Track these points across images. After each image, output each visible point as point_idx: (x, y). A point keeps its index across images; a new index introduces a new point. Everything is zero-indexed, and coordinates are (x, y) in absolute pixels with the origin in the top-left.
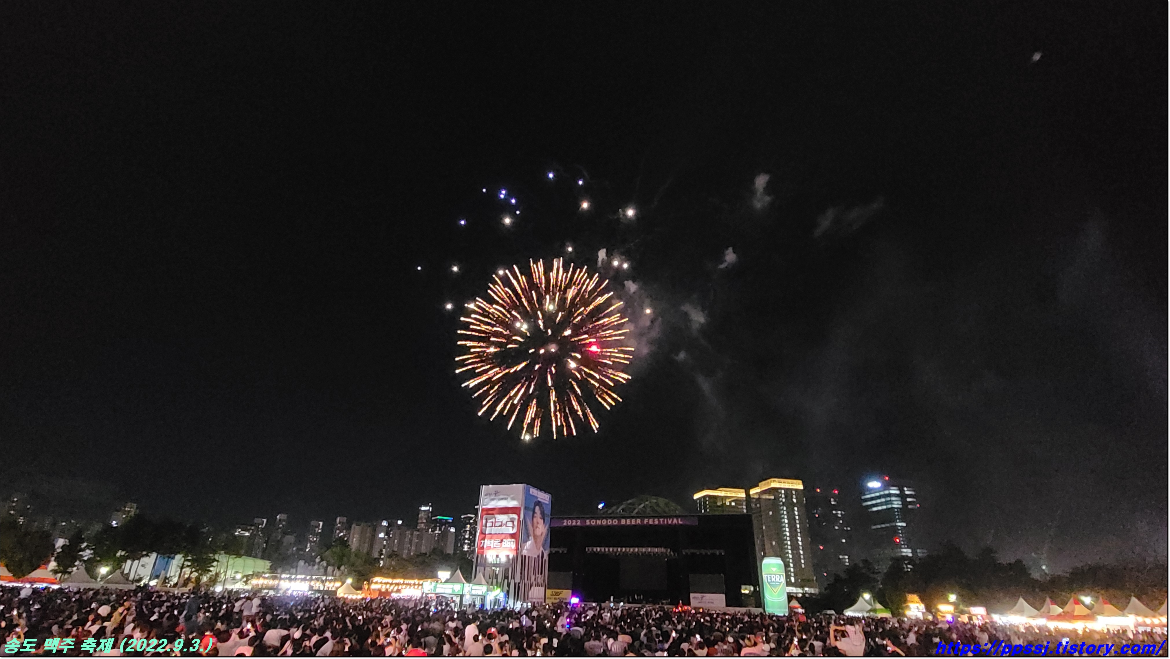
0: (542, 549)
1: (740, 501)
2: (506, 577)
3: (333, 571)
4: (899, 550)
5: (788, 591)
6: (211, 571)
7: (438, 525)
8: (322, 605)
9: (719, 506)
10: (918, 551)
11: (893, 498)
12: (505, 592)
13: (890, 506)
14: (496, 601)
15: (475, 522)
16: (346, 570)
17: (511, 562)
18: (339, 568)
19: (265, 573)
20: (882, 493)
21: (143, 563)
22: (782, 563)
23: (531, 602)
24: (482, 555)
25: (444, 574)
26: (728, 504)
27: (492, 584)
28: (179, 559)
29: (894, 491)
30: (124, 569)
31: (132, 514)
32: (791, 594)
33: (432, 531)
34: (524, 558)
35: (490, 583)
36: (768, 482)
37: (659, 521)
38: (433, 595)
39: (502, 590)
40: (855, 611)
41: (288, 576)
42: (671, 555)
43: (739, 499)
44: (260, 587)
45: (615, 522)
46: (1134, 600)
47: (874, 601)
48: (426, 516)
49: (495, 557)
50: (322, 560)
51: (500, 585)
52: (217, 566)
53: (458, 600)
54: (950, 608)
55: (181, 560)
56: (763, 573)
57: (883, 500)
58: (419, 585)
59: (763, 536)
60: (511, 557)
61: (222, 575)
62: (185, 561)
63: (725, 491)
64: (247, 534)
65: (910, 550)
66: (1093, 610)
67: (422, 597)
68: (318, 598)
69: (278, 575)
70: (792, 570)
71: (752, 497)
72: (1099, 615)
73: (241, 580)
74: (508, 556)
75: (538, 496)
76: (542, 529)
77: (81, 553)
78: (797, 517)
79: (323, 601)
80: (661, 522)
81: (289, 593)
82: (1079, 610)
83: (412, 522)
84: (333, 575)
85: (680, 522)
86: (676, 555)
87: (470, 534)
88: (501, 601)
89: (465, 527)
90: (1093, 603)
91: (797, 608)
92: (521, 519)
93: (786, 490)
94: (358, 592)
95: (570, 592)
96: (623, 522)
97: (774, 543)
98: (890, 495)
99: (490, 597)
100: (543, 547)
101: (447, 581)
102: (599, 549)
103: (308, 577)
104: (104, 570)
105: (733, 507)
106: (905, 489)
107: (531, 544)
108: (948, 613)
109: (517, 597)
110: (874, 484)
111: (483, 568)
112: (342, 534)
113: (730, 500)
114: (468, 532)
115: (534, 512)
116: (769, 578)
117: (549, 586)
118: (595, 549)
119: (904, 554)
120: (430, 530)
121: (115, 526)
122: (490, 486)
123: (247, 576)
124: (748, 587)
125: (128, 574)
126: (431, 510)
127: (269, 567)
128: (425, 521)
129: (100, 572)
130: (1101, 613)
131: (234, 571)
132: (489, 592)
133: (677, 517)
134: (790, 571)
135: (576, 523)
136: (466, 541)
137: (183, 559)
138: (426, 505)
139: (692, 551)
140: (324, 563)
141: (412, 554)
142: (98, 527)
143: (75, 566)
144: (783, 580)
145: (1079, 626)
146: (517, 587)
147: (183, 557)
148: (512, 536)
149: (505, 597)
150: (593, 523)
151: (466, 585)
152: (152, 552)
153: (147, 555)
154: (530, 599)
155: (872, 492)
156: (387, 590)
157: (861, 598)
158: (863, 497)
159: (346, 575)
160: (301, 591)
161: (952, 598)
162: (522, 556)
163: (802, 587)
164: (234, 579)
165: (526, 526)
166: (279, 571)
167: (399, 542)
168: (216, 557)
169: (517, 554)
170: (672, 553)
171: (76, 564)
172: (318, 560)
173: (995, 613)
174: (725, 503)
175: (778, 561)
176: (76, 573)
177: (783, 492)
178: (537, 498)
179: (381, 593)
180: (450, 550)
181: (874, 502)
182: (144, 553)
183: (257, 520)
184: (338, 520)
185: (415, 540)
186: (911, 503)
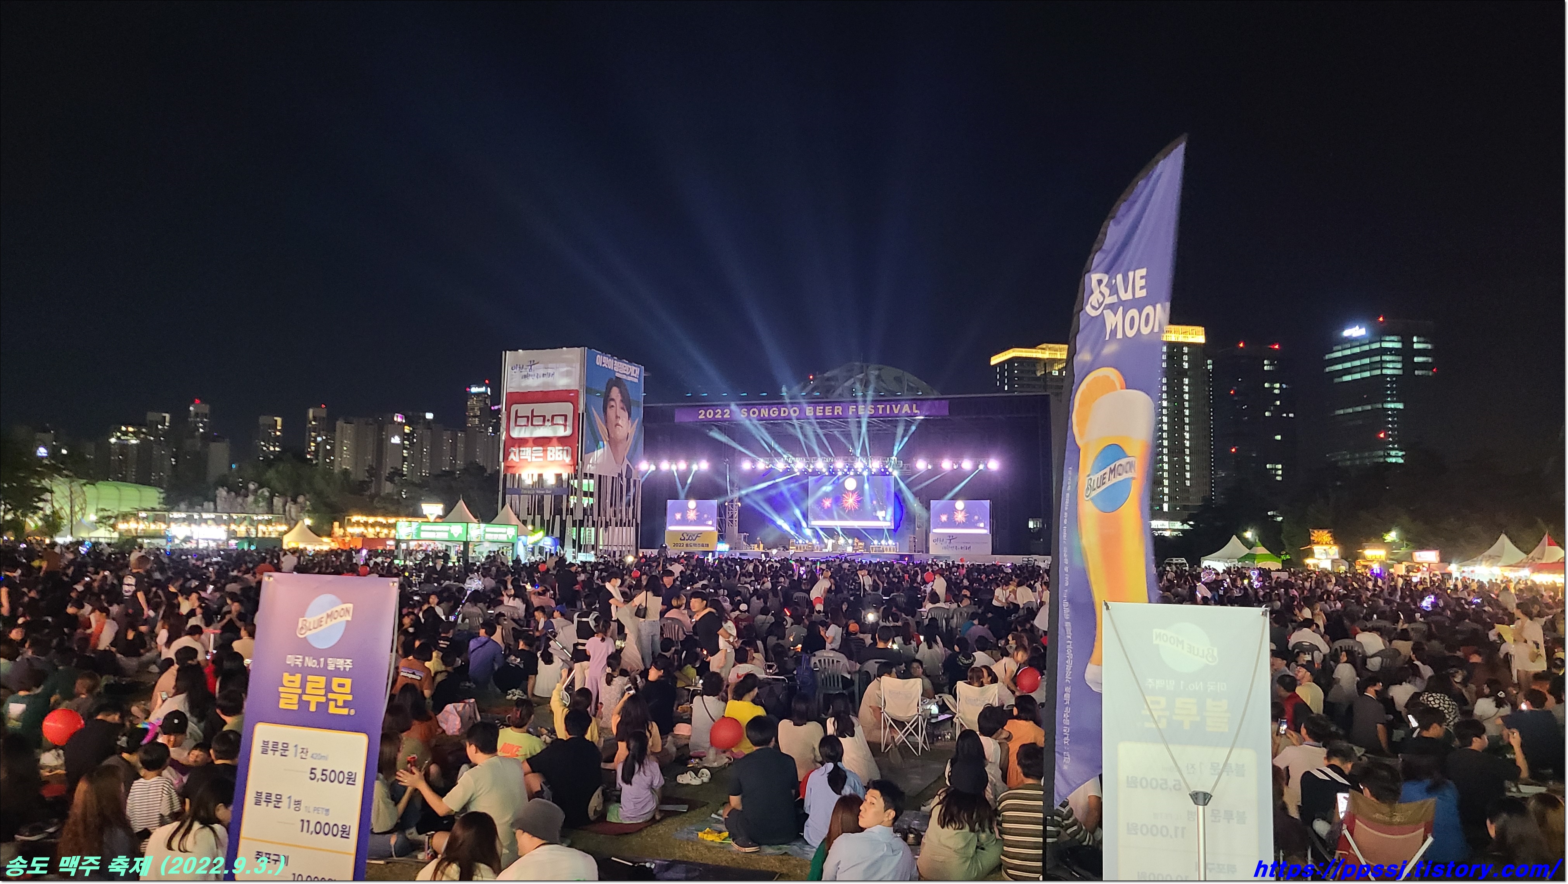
0: (627, 462)
4: (1380, 453)
6: (42, 509)
11: (1387, 358)
13: (1377, 373)
16: (308, 503)
18: (294, 500)
20: (1368, 348)
29: (1392, 344)
47: (1258, 542)
50: (261, 486)
52: (52, 499)
57: (1367, 361)
61: (67, 516)
63: (1048, 349)
65: (1401, 453)
69: (172, 515)
70: (1166, 491)
81: (190, 544)
84: (271, 513)
94: (324, 539)
98: (1382, 351)
100: (630, 460)
106: (1415, 339)
110: (1355, 331)
127: (161, 501)
134: (1161, 493)
140: (266, 492)
155: (1348, 346)
157: (1236, 539)
158: (1328, 357)
159: (297, 513)
160: (214, 541)
165: (591, 423)
181: (1348, 365)
183: (151, 416)
184: (311, 413)
185: (461, 446)
186: (1421, 365)
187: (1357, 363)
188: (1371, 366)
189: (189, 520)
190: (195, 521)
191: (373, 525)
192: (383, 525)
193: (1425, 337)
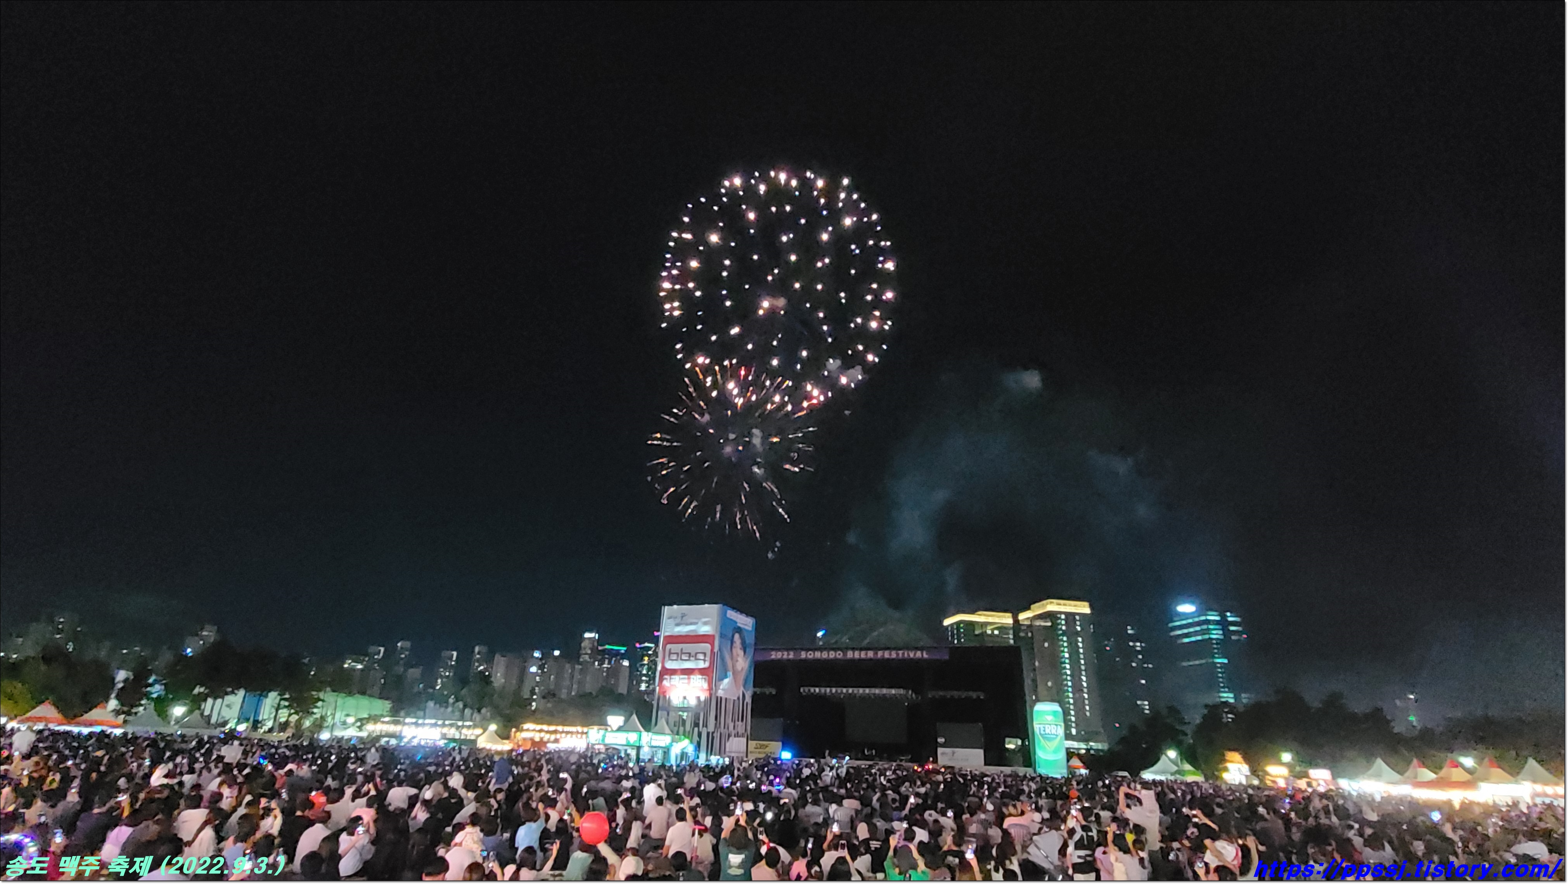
0: (742, 689)
1: (1005, 628)
2: (697, 725)
3: (472, 715)
4: (1216, 694)
5: (1068, 746)
6: (315, 714)
7: (607, 656)
8: (458, 758)
9: (976, 635)
10: (1243, 695)
11: (1211, 627)
12: (696, 743)
13: (1206, 637)
14: (683, 755)
15: (656, 654)
16: (489, 714)
17: (703, 705)
18: (479, 711)
19: (384, 717)
20: (1196, 619)
21: (228, 703)
22: (1060, 709)
23: (729, 757)
24: (665, 697)
25: (615, 720)
26: (989, 632)
27: (678, 734)
28: (273, 697)
29: (1214, 617)
30: (204, 710)
31: (212, 640)
32: (1072, 750)
33: (598, 665)
34: (719, 701)
35: (675, 732)
36: (1043, 604)
37: (898, 655)
38: (602, 747)
39: (691, 742)
40: (1156, 773)
41: (414, 720)
42: (912, 698)
43: (1005, 626)
44: (379, 734)
45: (839, 655)
46: (1532, 763)
47: (1181, 760)
48: (591, 646)
49: (681, 699)
50: (457, 700)
51: (688, 735)
52: (323, 707)
53: (633, 753)
54: (1284, 771)
55: (276, 698)
56: (1034, 723)
57: (1198, 628)
58: (583, 733)
59: (1035, 675)
60: (702, 699)
61: (329, 719)
62: (281, 699)
63: (985, 615)
64: (360, 666)
65: (1231, 695)
66: (1476, 775)
67: (587, 749)
68: (454, 749)
69: (401, 719)
70: (1073, 719)
71: (1021, 623)
72: (1482, 781)
73: (353, 724)
74: (698, 698)
75: (738, 621)
76: (742, 663)
77: (149, 689)
78: (1081, 651)
79: (460, 753)
80: (901, 655)
81: (415, 742)
82: (1457, 774)
83: (572, 653)
84: (471, 720)
85: (925, 656)
86: (920, 698)
87: (649, 669)
88: (689, 755)
89: (642, 660)
90: (1476, 765)
91: (1078, 768)
92: (716, 649)
93: (1068, 614)
94: (505, 741)
95: (780, 744)
96: (850, 654)
97: (1050, 684)
98: (1208, 622)
99: (675, 751)
100: (744, 687)
101: (620, 729)
102: (817, 690)
103: (440, 722)
104: (178, 711)
105: (997, 636)
106: (1228, 614)
107: (728, 683)
108: (1280, 777)
109: (710, 751)
110: (1186, 608)
111: (666, 713)
112: (482, 668)
113: (992, 627)
114: (646, 667)
115: (732, 642)
116: (1042, 729)
117: (754, 736)
118: (812, 690)
119: (1223, 700)
120: (596, 663)
121: (190, 655)
122: (675, 606)
123: (360, 720)
124: (1014, 740)
125: (209, 717)
126: (597, 638)
127: (388, 709)
128: (589, 652)
129: (173, 714)
130: (1485, 779)
131: (344, 713)
132: (674, 744)
133: (921, 649)
134: (1070, 720)
135: (788, 655)
136: (644, 678)
137: (279, 698)
138: (591, 631)
139: (941, 693)
140: (460, 705)
141: (573, 693)
142: (166, 657)
143: (142, 705)
144: (1061, 731)
145: (1456, 797)
146: (710, 737)
147: (279, 695)
148: (702, 671)
149: (696, 750)
150: (810, 655)
151: (644, 734)
152: (238, 688)
153: (233, 692)
154: (727, 754)
155: (1183, 618)
156: (542, 739)
157: (1163, 757)
158: (1171, 625)
159: (487, 720)
160: (430, 740)
161: (1286, 757)
162: (717, 697)
163: (1086, 741)
164: (344, 723)
165: (723, 659)
166: (402, 713)
167: (556, 677)
168: (322, 697)
169: (711, 695)
170: (914, 695)
171: (143, 702)
172: (451, 701)
173: (1343, 777)
174: (986, 632)
175: (1056, 707)
176: (142, 715)
177: (1063, 617)
178: (736, 623)
179: (533, 742)
180: (623, 689)
181: (1185, 631)
182: (230, 689)
183: (372, 649)
184: (477, 649)
185: (577, 676)
186: (1234, 632)
187: (1191, 630)
188: (1202, 632)
189: (416, 724)
190: (421, 725)
191: (541, 731)
192: (547, 732)
193: (1235, 613)
